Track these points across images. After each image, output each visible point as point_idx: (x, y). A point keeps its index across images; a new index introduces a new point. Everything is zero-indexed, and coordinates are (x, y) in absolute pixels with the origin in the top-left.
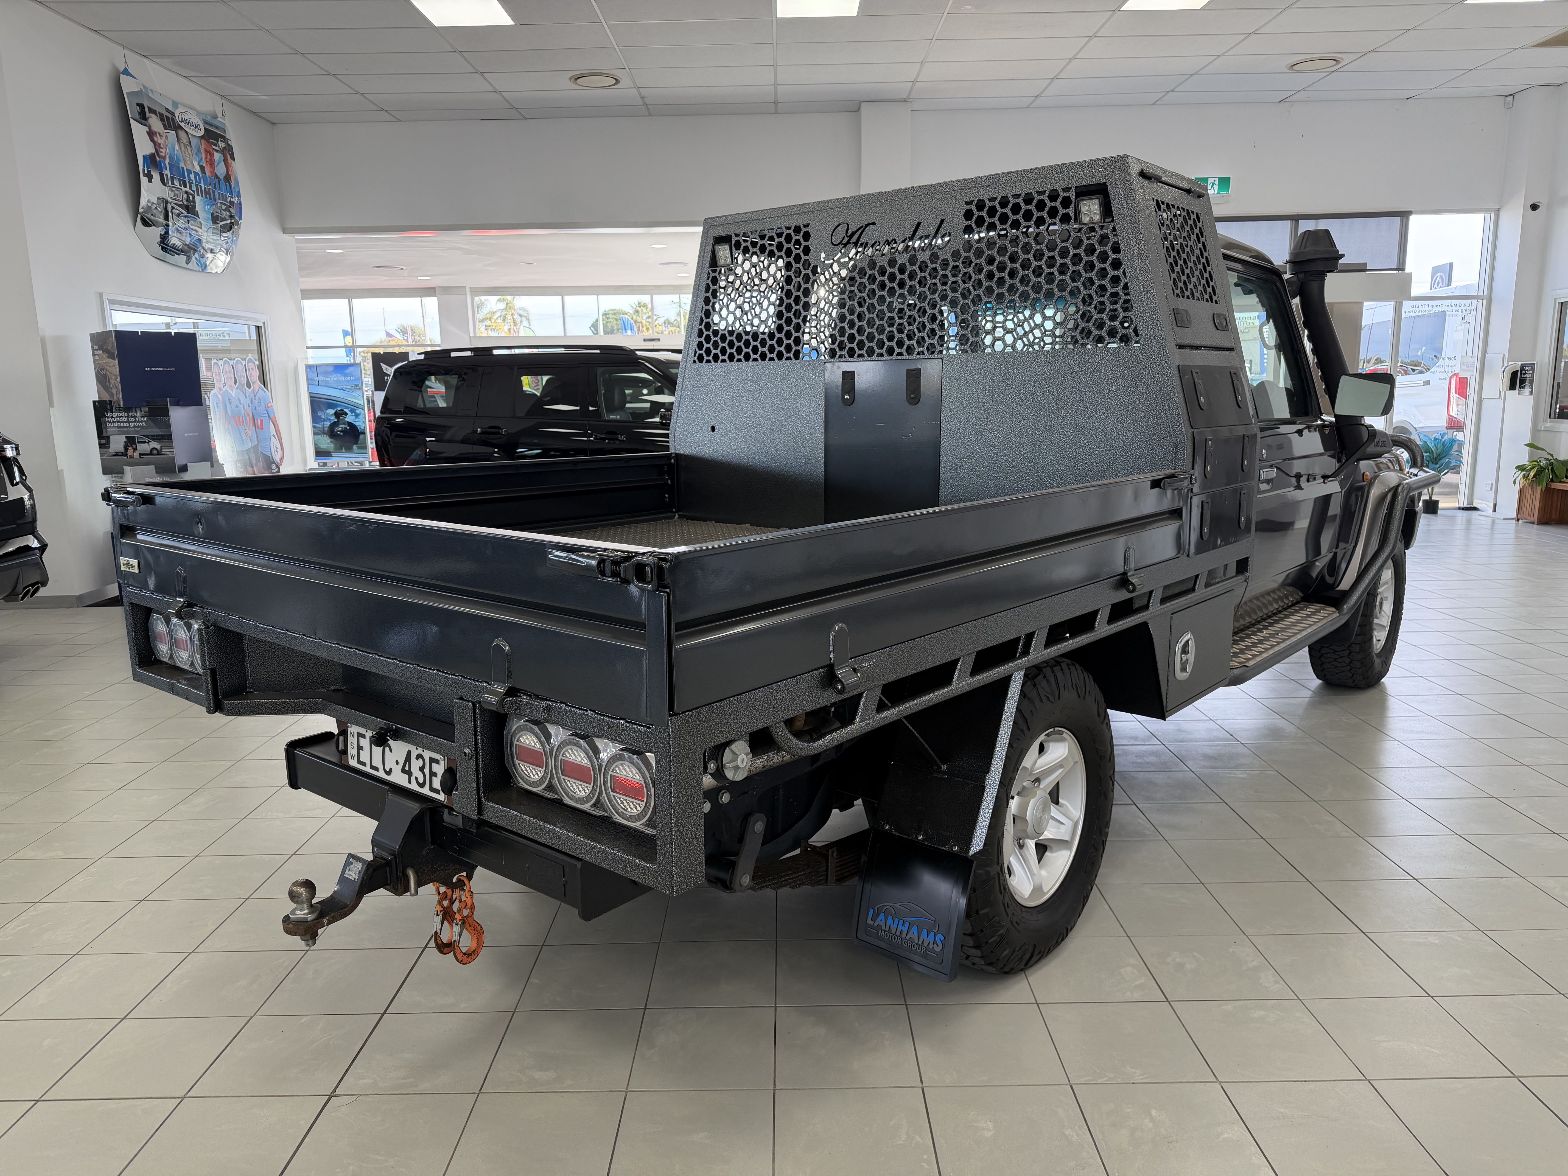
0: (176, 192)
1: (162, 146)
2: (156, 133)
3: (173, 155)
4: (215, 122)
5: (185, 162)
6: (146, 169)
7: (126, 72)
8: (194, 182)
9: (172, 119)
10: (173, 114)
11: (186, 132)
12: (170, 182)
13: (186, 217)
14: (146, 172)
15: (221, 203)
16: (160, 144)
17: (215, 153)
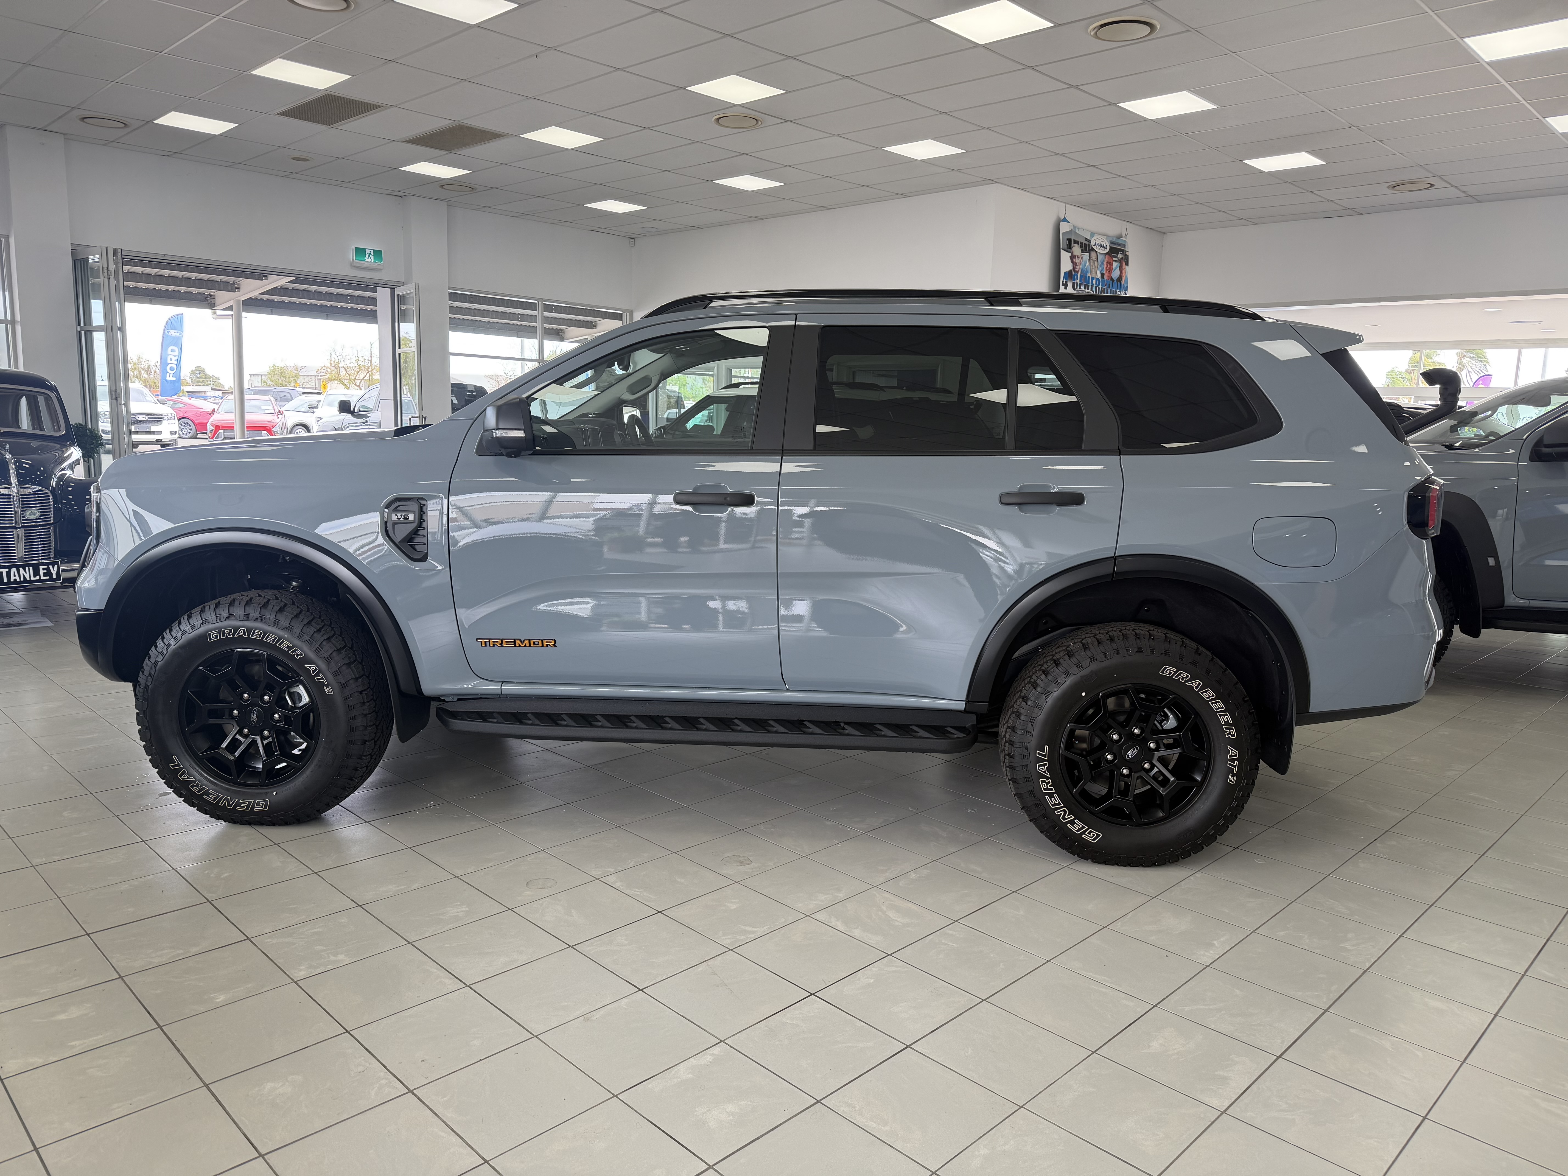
1: (1078, 264)
2: (1074, 257)
3: (1084, 269)
4: (1119, 241)
5: (1091, 272)
6: (1064, 281)
7: (1065, 220)
8: (1095, 285)
9: (1089, 245)
10: (1090, 241)
11: (1096, 252)
14: (1064, 283)
16: (1076, 263)
17: (1114, 263)
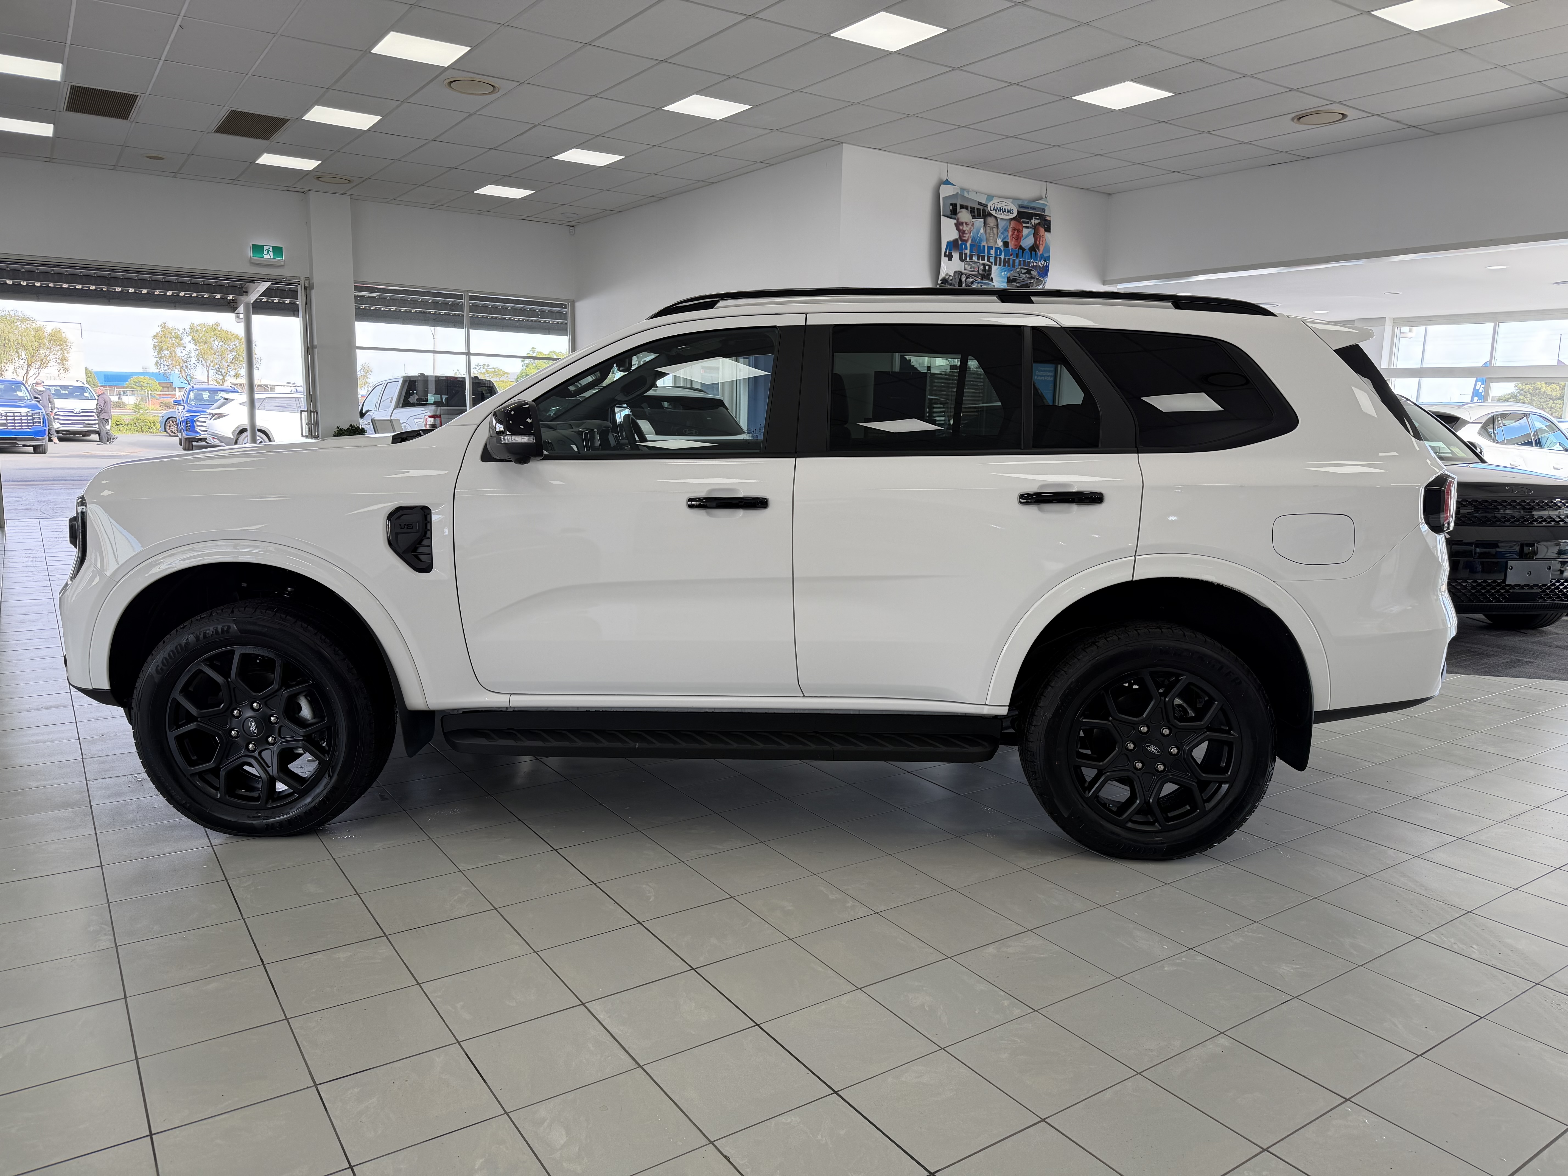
0: (973, 265)
2: (962, 223)
3: (976, 237)
4: (1034, 205)
5: (987, 240)
6: (948, 251)
8: (994, 255)
11: (996, 218)
12: (968, 259)
13: (979, 283)
14: (947, 253)
15: (1021, 268)
16: (965, 231)
17: (1025, 229)
